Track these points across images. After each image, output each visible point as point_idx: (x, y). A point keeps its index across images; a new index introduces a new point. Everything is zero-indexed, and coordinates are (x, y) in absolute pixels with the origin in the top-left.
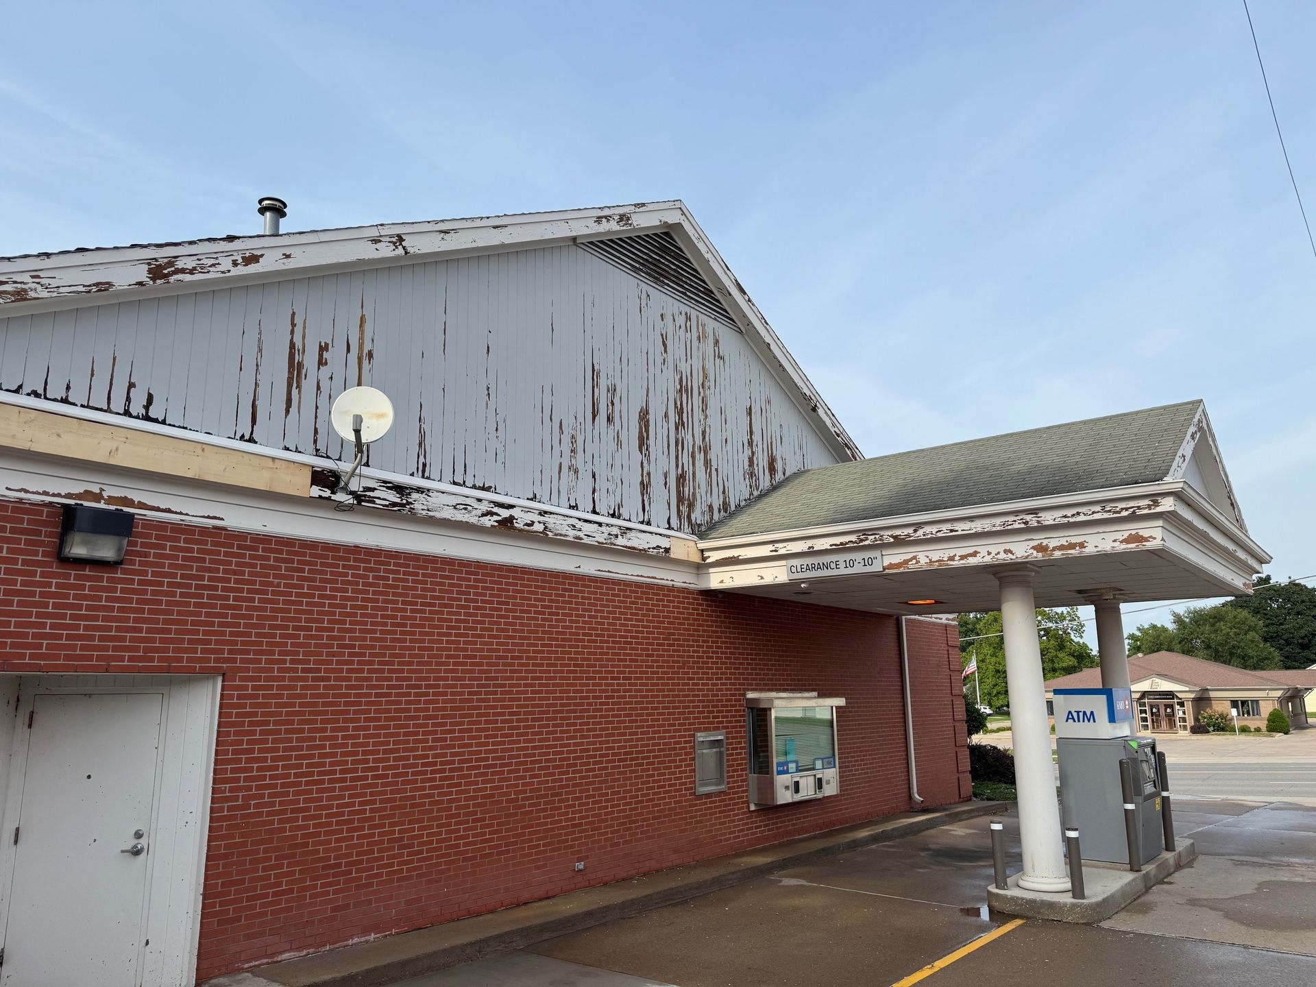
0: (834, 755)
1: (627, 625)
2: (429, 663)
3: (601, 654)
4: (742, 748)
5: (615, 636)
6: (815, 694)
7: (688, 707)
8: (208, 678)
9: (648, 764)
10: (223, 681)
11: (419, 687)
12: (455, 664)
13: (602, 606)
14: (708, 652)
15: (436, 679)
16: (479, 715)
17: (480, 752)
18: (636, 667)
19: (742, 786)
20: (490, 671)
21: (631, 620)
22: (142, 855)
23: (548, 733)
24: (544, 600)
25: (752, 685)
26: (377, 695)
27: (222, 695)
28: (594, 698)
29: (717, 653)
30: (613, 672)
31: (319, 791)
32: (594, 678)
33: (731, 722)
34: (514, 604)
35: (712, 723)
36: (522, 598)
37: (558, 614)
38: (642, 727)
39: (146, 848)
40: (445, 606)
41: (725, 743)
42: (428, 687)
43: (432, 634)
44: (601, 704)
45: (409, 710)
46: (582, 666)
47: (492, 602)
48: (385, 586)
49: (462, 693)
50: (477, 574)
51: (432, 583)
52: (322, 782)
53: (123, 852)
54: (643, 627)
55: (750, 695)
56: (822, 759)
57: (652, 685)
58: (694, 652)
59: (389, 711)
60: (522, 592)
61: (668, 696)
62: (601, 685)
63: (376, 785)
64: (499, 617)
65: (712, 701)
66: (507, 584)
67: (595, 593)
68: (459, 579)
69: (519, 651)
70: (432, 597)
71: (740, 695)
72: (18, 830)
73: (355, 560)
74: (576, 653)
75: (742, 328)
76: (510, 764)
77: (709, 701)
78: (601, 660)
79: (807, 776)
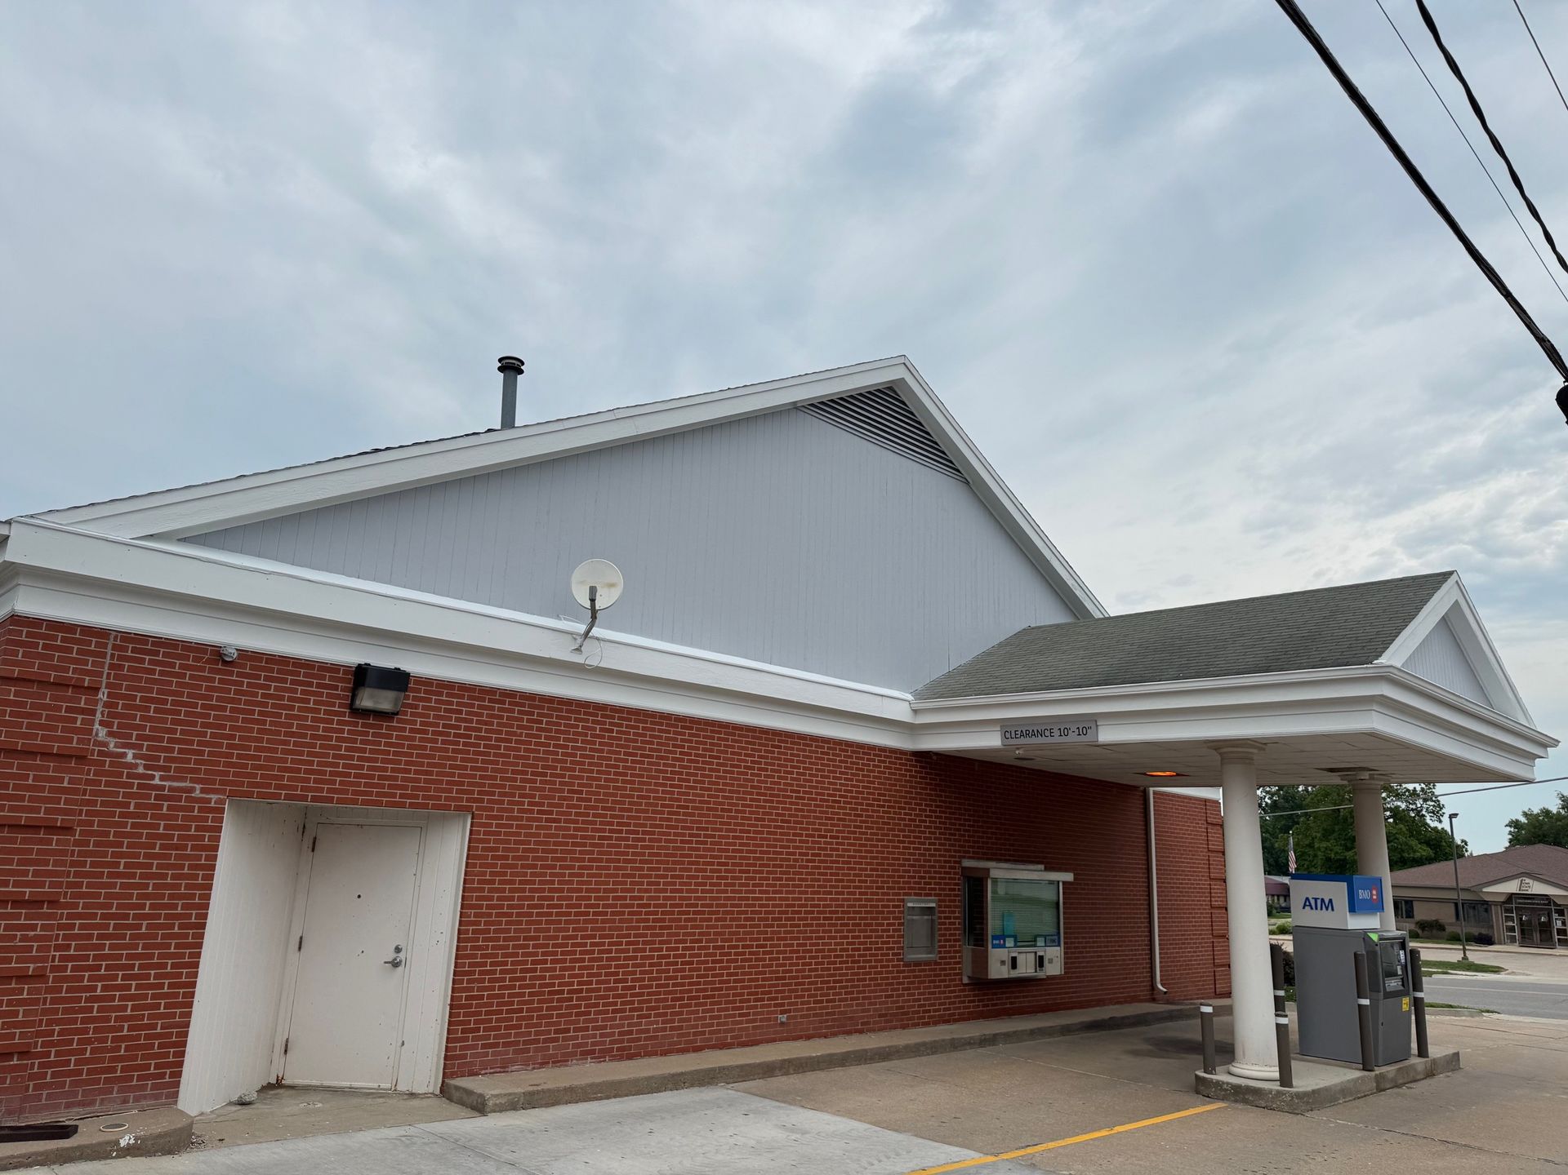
0: (1059, 933)
1: (835, 784)
2: (646, 811)
3: (808, 811)
4: (955, 918)
5: (823, 794)
6: (1042, 867)
7: (898, 871)
8: (459, 815)
9: (853, 925)
10: (472, 818)
11: (637, 833)
12: (669, 813)
13: (810, 763)
14: (921, 816)
15: (652, 826)
16: (690, 863)
17: (690, 898)
18: (844, 826)
19: (955, 957)
20: (701, 822)
21: (840, 779)
22: (400, 968)
23: (754, 885)
24: (754, 756)
25: (969, 852)
26: (600, 838)
27: (471, 831)
28: (800, 854)
29: (931, 817)
30: (820, 830)
31: (547, 922)
32: (801, 835)
33: (944, 890)
34: (725, 759)
35: (924, 889)
36: (732, 753)
37: (767, 770)
38: (849, 887)
39: (404, 962)
40: (662, 758)
41: (936, 911)
42: (644, 833)
43: (649, 784)
44: (808, 861)
45: (627, 854)
46: (789, 822)
47: (704, 756)
48: (610, 738)
49: (675, 841)
50: (691, 728)
51: (651, 736)
52: (551, 914)
53: (386, 963)
54: (852, 786)
55: (967, 863)
56: (1045, 937)
57: (860, 845)
58: (905, 814)
59: (610, 853)
60: (733, 747)
61: (877, 858)
62: (807, 842)
63: (596, 921)
64: (711, 770)
65: (924, 866)
66: (719, 739)
67: (805, 751)
68: (675, 733)
69: (729, 804)
70: (651, 750)
71: (955, 862)
72: (301, 938)
73: (585, 713)
74: (783, 809)
75: (969, 480)
76: (717, 913)
77: (920, 866)
78: (809, 817)
79: (1026, 953)
